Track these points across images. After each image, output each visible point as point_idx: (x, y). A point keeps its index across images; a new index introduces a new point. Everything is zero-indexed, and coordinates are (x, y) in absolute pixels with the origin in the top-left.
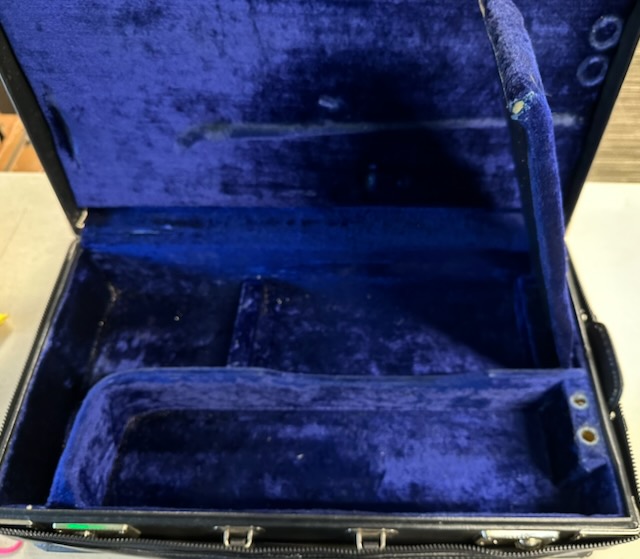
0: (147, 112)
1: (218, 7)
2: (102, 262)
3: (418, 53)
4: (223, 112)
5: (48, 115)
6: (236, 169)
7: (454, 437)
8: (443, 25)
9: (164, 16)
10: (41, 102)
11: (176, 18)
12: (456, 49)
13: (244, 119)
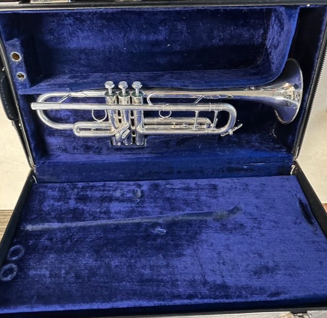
0: (260, 223)
1: (223, 277)
2: (280, 148)
3: (112, 258)
4: (218, 224)
5: (314, 221)
6: (209, 197)
7: (88, 59)
8: (98, 272)
9: (252, 271)
10: (318, 227)
11: (246, 271)
12: (91, 260)
13: (206, 221)
